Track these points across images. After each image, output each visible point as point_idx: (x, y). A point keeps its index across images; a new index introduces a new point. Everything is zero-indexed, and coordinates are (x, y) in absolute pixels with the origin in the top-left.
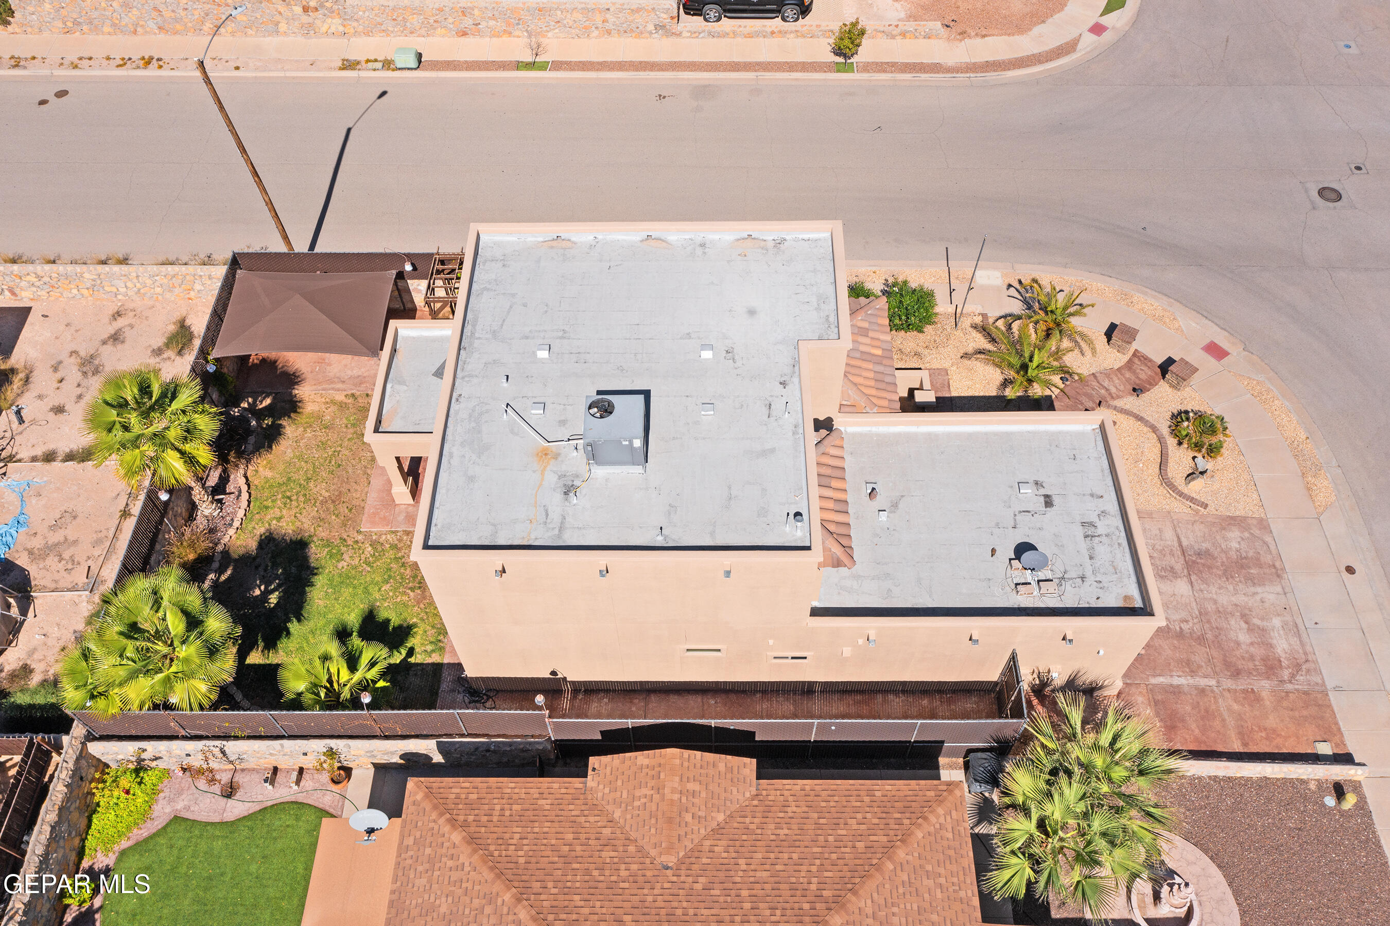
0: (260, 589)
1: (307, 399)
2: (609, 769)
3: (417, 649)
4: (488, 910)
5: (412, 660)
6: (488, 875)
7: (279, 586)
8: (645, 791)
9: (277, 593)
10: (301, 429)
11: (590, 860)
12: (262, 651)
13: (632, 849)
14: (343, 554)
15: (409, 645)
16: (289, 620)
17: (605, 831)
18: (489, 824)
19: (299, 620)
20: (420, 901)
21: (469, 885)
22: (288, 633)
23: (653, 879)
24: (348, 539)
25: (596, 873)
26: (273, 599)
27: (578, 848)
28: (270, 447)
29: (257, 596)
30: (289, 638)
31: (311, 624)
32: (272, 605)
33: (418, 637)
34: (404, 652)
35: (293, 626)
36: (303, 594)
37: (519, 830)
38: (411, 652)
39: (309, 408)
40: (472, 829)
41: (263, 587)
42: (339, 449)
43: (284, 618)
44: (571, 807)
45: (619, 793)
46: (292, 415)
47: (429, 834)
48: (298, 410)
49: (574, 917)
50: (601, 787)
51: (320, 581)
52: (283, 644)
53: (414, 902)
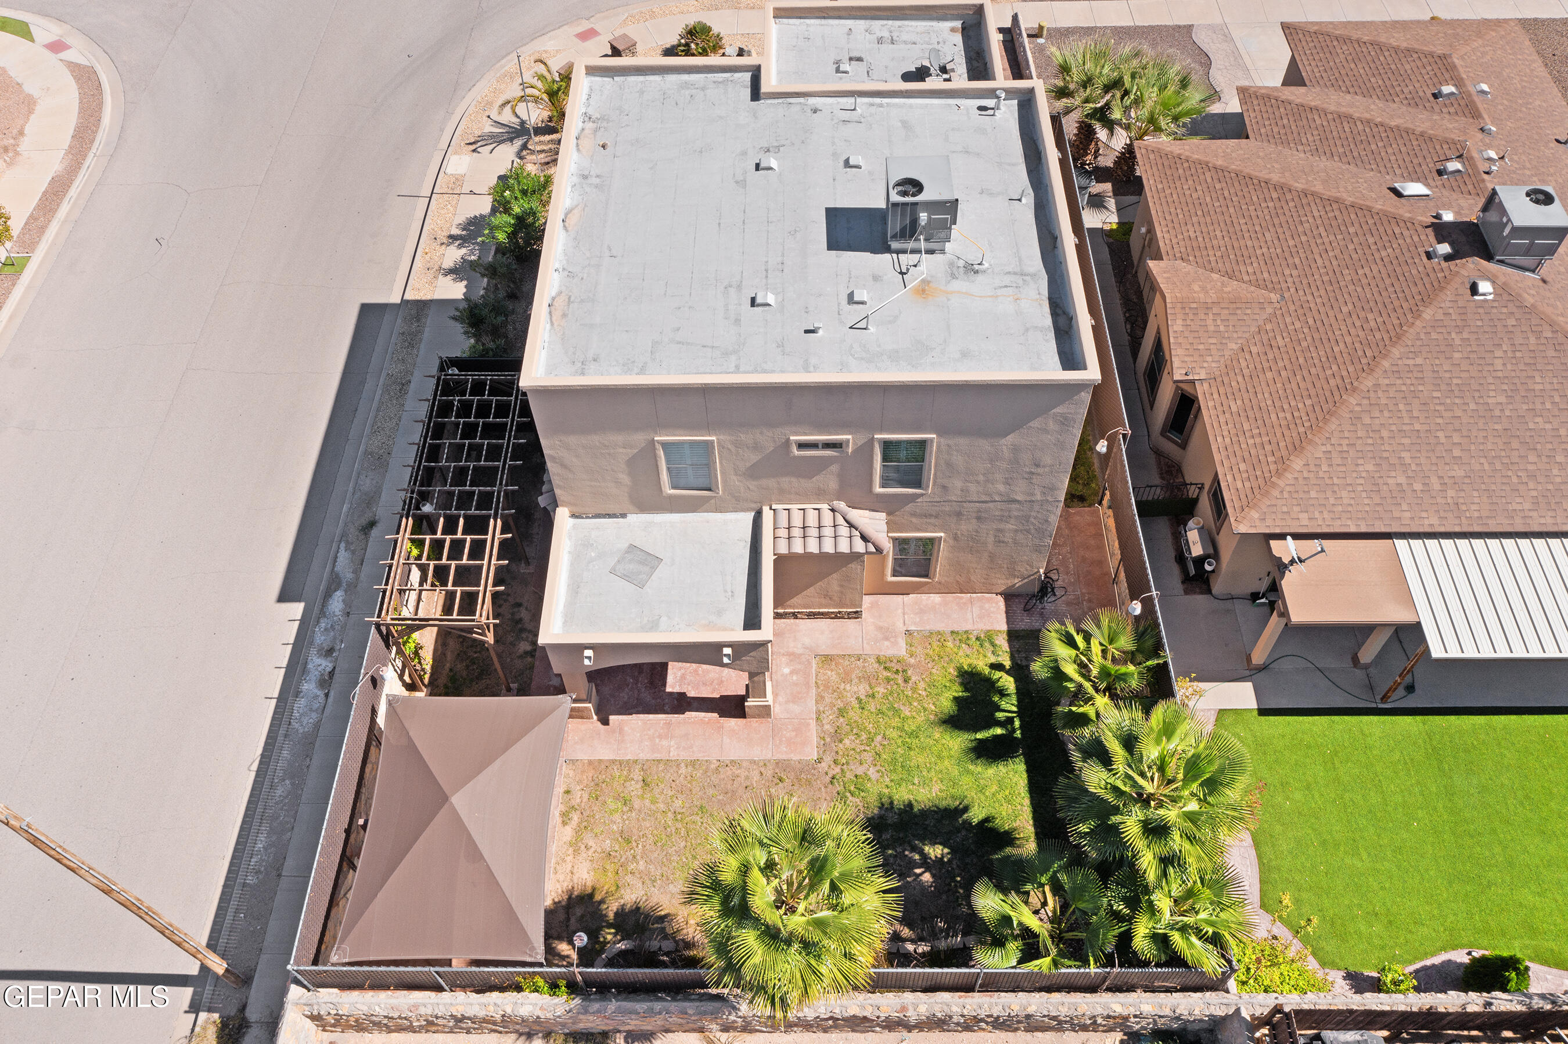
0: (921, 874)
1: (565, 884)
2: (1186, 359)
3: (993, 659)
4: (1367, 420)
5: (1007, 663)
6: (1333, 426)
7: (914, 849)
8: (1209, 322)
9: (926, 848)
10: (629, 878)
11: (1291, 352)
12: (1019, 847)
13: (1269, 327)
14: (856, 776)
15: (987, 670)
16: (967, 823)
17: (1254, 349)
18: (1274, 441)
19: (966, 809)
20: (1364, 495)
21: (1345, 442)
22: (987, 820)
23: (1298, 304)
24: (831, 774)
25: (1304, 344)
26: (935, 851)
27: (1281, 364)
28: (662, 919)
29: (933, 876)
30: (993, 818)
31: (972, 794)
32: (946, 850)
33: (975, 662)
34: (997, 675)
35: (976, 815)
36: (925, 813)
37: (1273, 416)
38: (997, 667)
39: (585, 876)
40: (1284, 453)
41: (918, 871)
42: (670, 815)
43: (964, 833)
44: (1234, 384)
45: (1212, 347)
46: (598, 897)
47: (1295, 495)
48: (590, 891)
49: (1357, 345)
50: (1205, 365)
51: (902, 795)
52: (1004, 823)
53: (1366, 501)
